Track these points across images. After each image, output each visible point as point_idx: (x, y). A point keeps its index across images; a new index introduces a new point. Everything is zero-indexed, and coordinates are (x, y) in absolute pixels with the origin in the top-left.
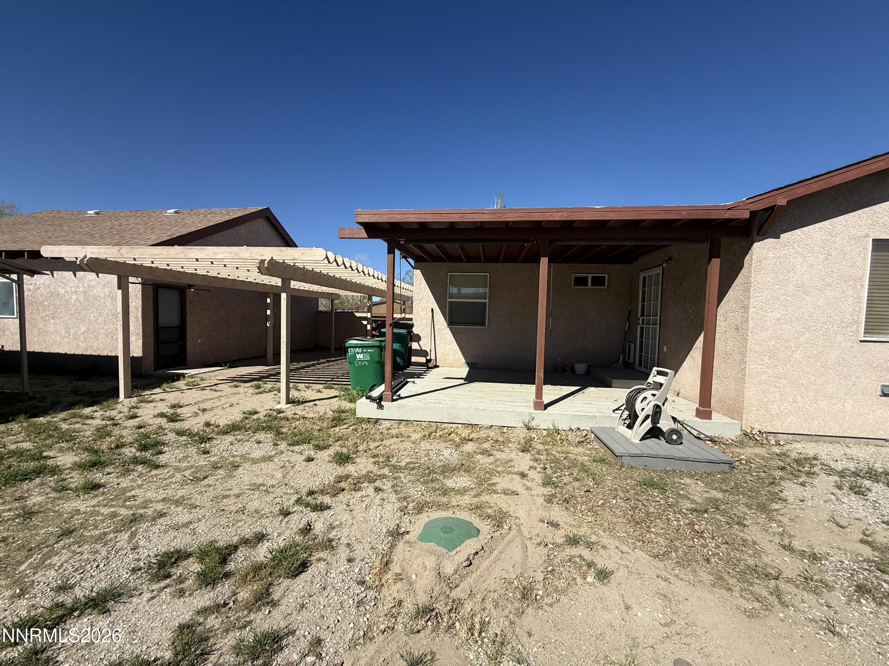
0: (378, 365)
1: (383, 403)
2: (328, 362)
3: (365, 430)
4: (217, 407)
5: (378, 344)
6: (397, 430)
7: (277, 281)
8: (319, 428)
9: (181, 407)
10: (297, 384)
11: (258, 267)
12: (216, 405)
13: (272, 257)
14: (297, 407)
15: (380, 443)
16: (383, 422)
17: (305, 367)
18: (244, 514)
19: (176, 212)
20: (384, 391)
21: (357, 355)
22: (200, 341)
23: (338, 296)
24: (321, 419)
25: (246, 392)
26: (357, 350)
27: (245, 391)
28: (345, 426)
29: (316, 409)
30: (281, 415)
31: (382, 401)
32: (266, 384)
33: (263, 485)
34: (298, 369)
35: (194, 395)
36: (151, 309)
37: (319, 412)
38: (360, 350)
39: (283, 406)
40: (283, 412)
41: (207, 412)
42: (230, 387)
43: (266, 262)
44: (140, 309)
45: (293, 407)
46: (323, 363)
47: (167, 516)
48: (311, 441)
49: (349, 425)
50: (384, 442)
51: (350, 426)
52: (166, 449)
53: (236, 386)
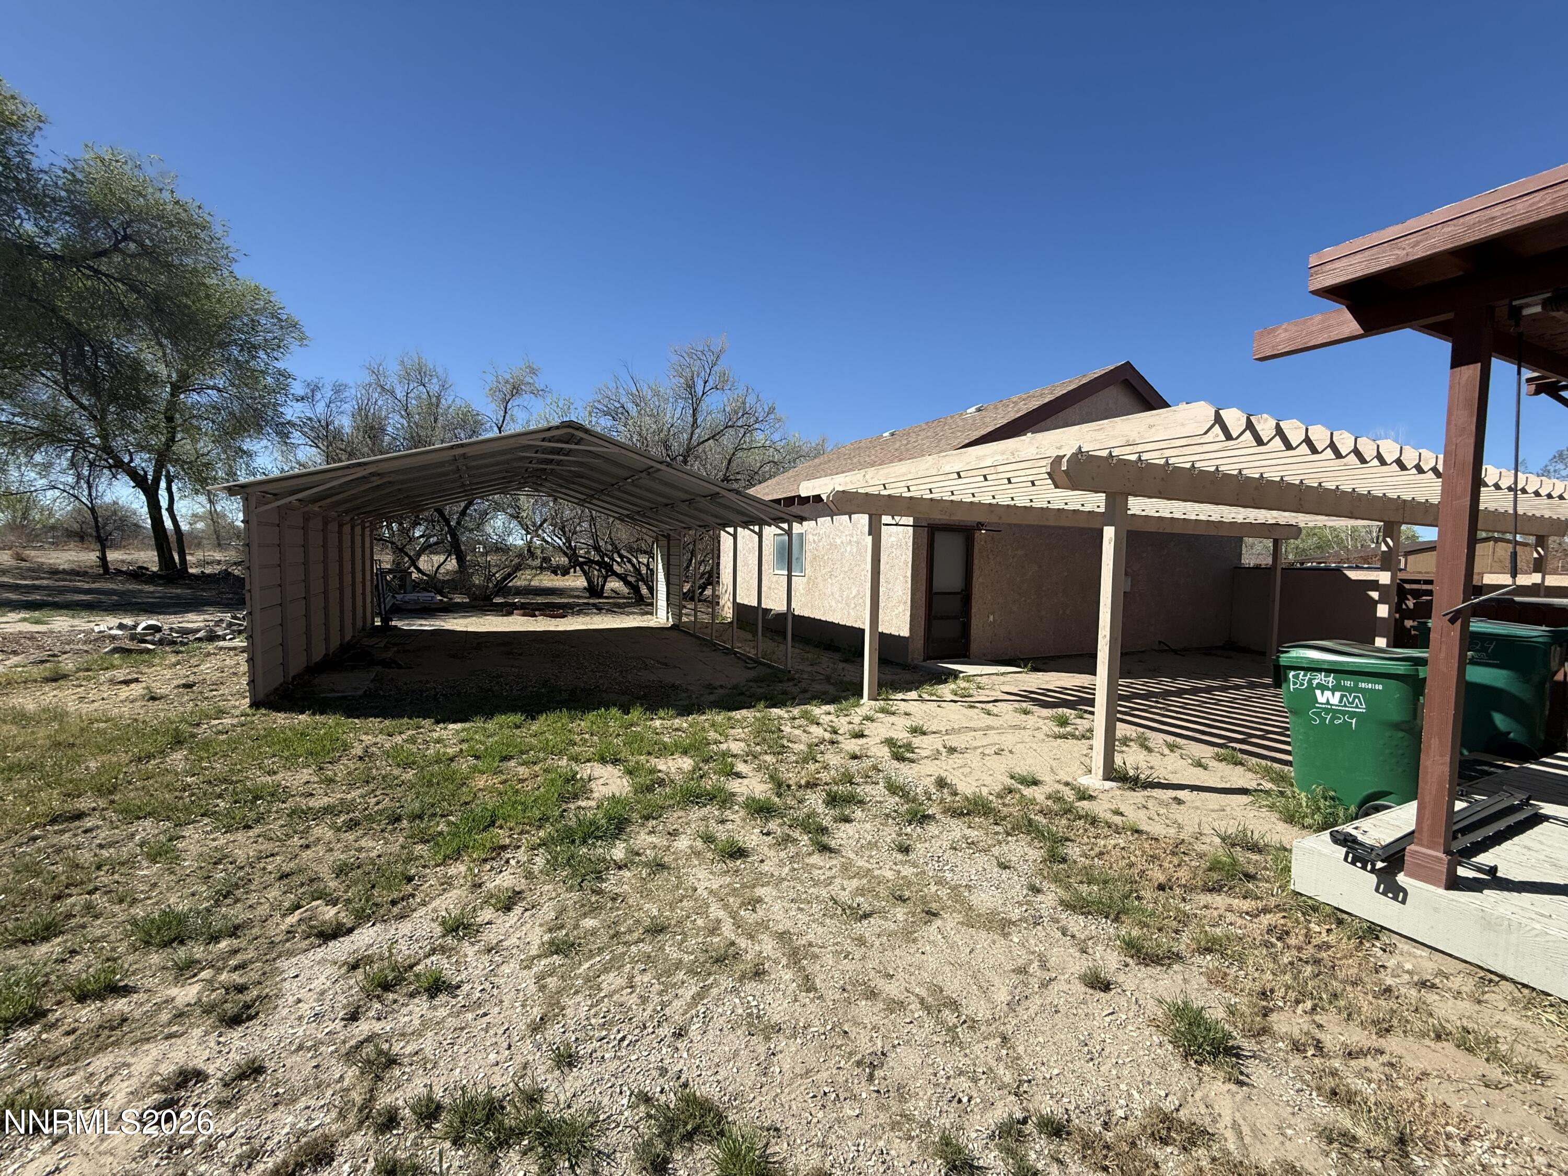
0: (1401, 734)
1: (1401, 878)
2: (1252, 686)
3: (1319, 947)
4: (975, 748)
5: (1401, 668)
6: (1466, 1006)
7: (1095, 502)
8: (1162, 879)
9: (924, 733)
10: (1149, 733)
11: (1048, 473)
12: (975, 744)
13: (1080, 448)
14: (1130, 794)
15: (1375, 1042)
16: (1403, 946)
17: (1185, 691)
18: (871, 1078)
19: (979, 410)
20: (1409, 837)
21: (1318, 692)
22: (991, 618)
23: (1294, 531)
24: (1178, 848)
25: (1038, 729)
26: (1320, 678)
27: (1037, 725)
28: (1247, 905)
29: (1179, 814)
30: (1085, 804)
31: (1401, 870)
32: (1081, 718)
33: (954, 1005)
34: (1166, 694)
35: (955, 714)
36: (923, 565)
37: (1180, 827)
38: (1331, 680)
39: (1094, 781)
40: (1091, 798)
41: (956, 755)
42: (1016, 710)
43: (1065, 460)
44: (910, 565)
45: (1118, 792)
46: (1238, 687)
47: (762, 982)
48: (1123, 917)
49: (1260, 905)
50: (1394, 1044)
51: (1265, 910)
52: (859, 814)
53: (1026, 712)
